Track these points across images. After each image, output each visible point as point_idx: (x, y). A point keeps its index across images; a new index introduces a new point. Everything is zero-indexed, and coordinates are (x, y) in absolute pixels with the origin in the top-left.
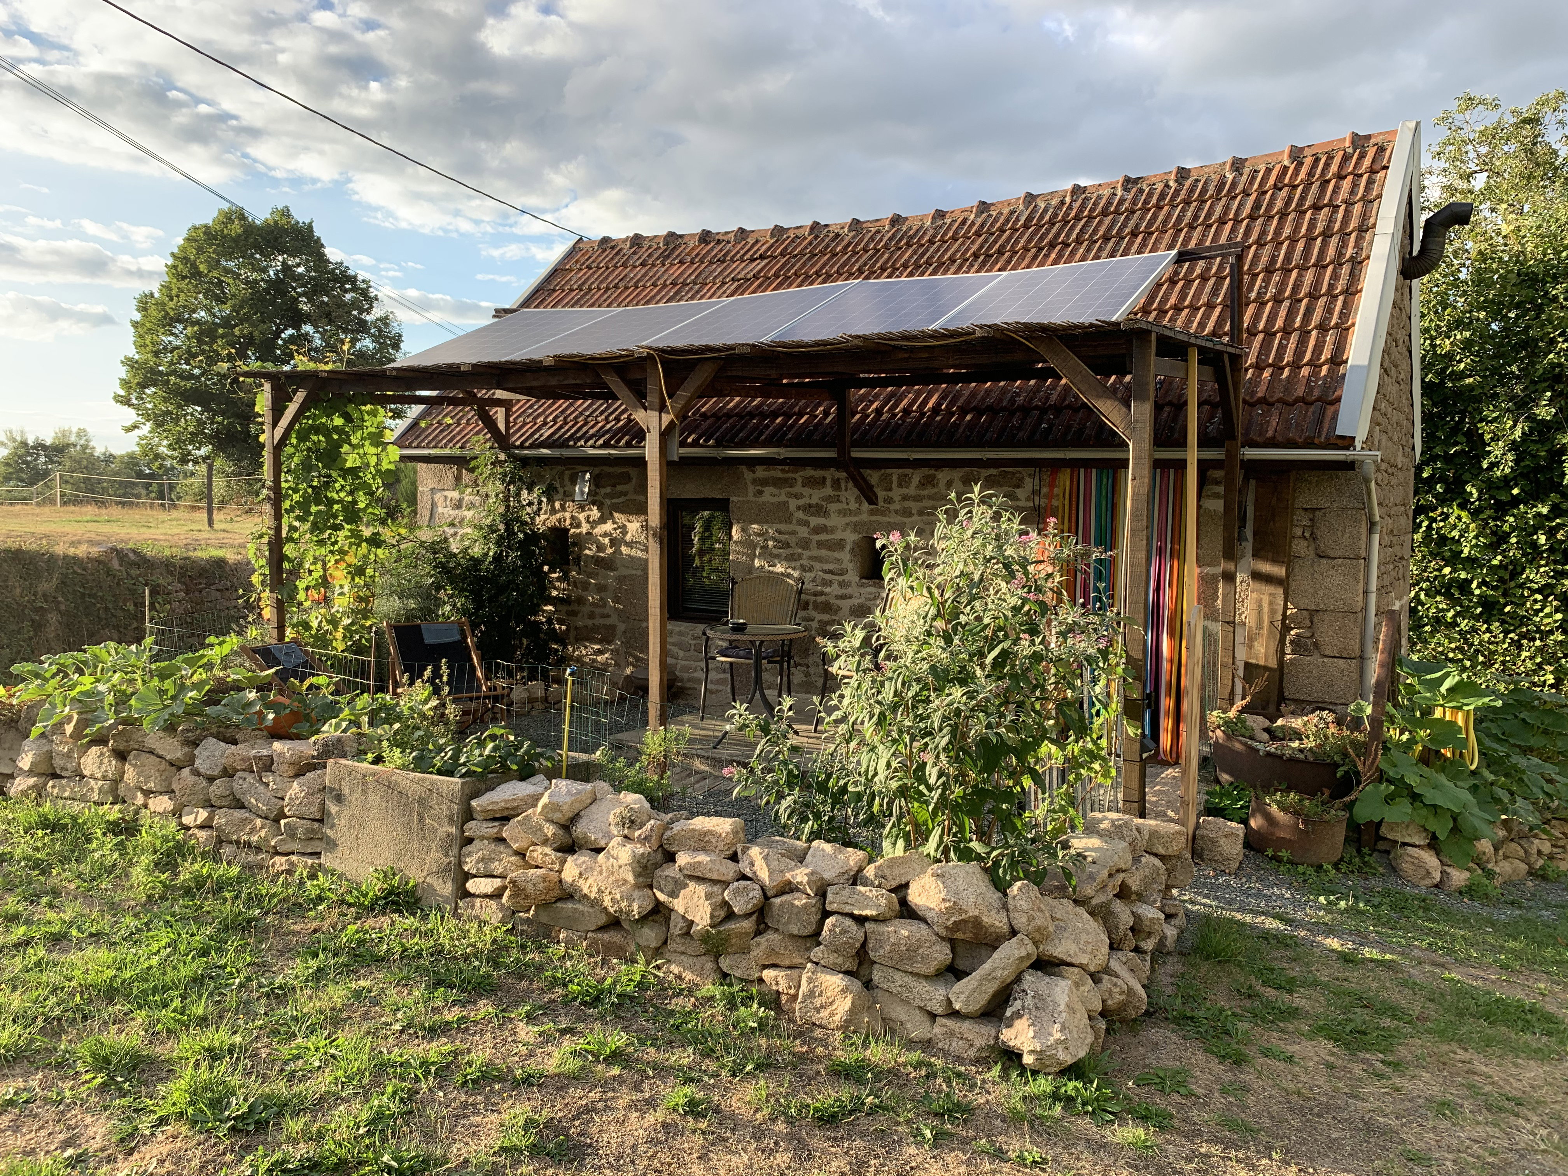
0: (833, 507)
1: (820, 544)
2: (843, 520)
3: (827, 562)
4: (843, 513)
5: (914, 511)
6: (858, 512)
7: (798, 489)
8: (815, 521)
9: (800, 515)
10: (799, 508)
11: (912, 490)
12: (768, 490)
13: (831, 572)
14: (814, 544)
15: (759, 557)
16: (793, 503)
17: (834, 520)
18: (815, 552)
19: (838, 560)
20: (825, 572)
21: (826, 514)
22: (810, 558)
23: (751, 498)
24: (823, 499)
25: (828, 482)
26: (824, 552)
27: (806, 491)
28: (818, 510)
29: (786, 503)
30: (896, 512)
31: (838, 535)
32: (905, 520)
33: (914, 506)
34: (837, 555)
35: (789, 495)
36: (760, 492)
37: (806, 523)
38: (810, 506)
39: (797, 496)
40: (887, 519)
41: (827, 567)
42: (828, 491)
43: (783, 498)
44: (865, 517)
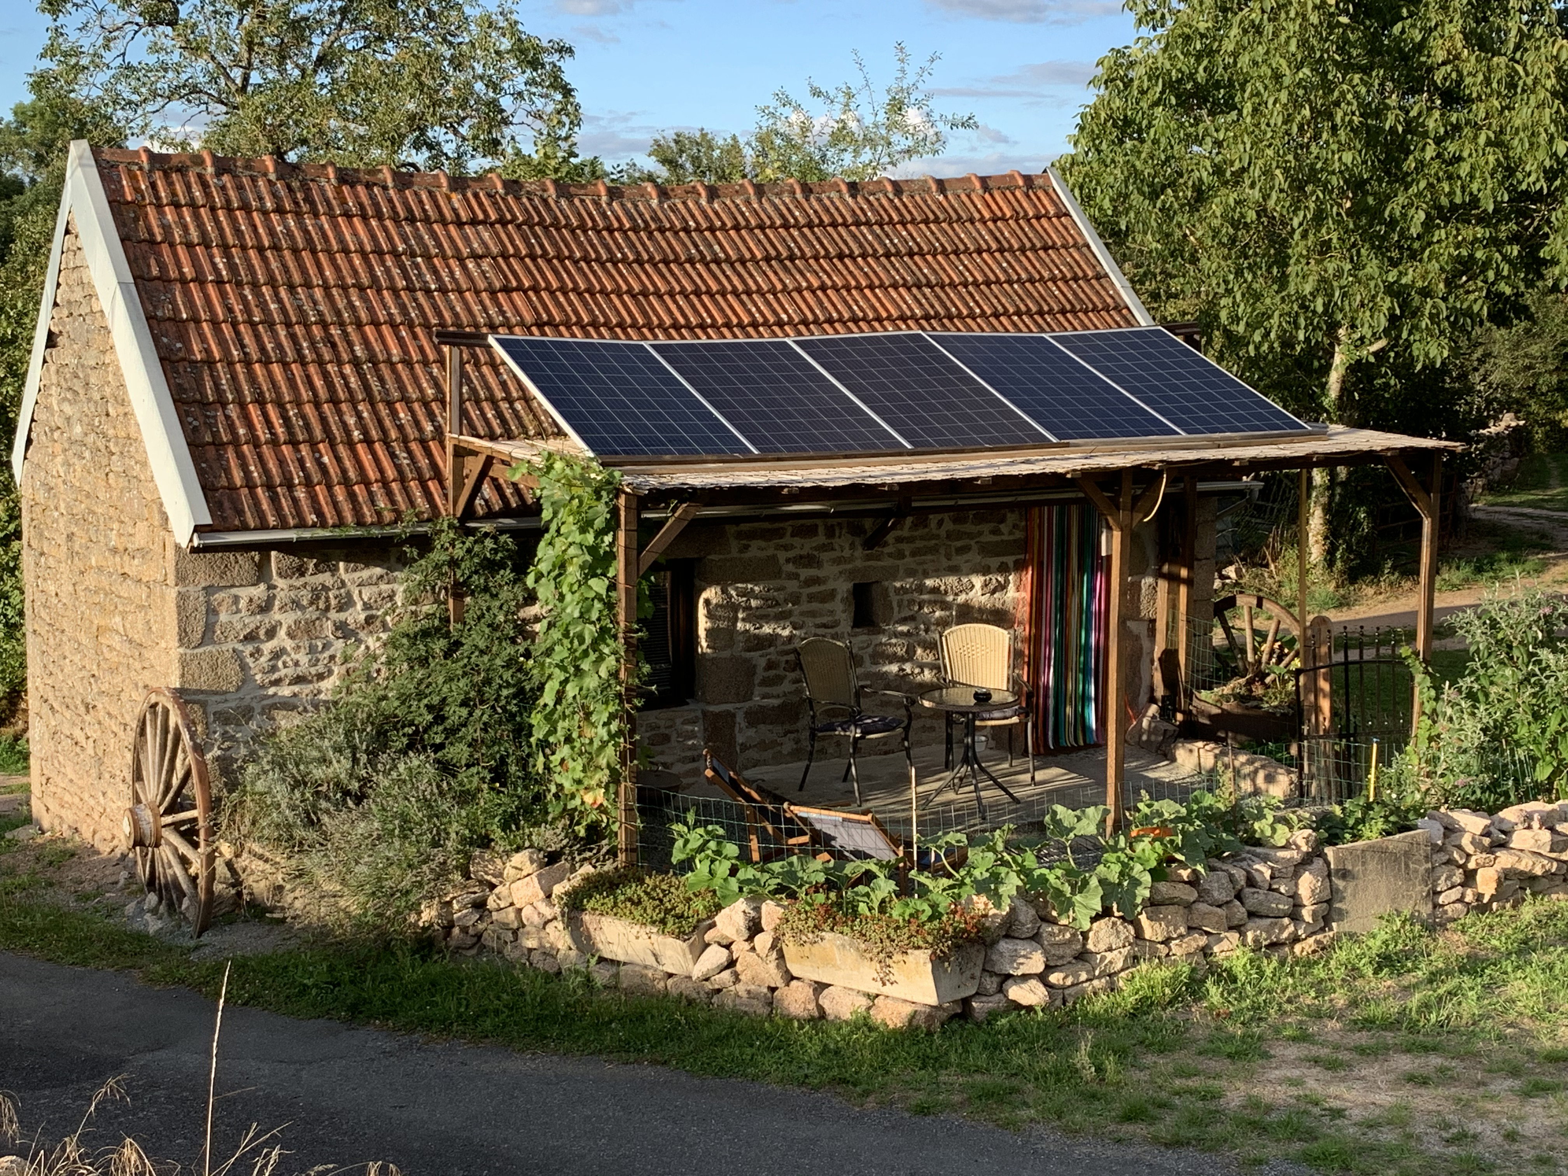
0: (825, 556)
1: (811, 598)
2: (836, 569)
3: (821, 615)
4: (838, 561)
5: (907, 553)
6: (851, 559)
7: (787, 540)
8: (806, 573)
9: (790, 568)
10: (788, 561)
11: (905, 533)
12: (755, 544)
13: (825, 626)
14: (804, 598)
15: (743, 620)
16: (782, 556)
17: (828, 570)
18: (805, 607)
19: (832, 612)
20: (818, 626)
21: (819, 565)
22: (802, 614)
23: (735, 553)
24: (815, 548)
25: (821, 530)
26: (815, 606)
27: (797, 541)
28: (809, 561)
29: (774, 557)
30: (890, 555)
31: (830, 585)
32: (898, 562)
33: (907, 548)
34: (828, 606)
35: (778, 547)
36: (746, 547)
37: (796, 576)
38: (801, 557)
39: (786, 548)
40: (880, 563)
41: (819, 621)
42: (821, 539)
43: (770, 552)
44: (859, 563)
